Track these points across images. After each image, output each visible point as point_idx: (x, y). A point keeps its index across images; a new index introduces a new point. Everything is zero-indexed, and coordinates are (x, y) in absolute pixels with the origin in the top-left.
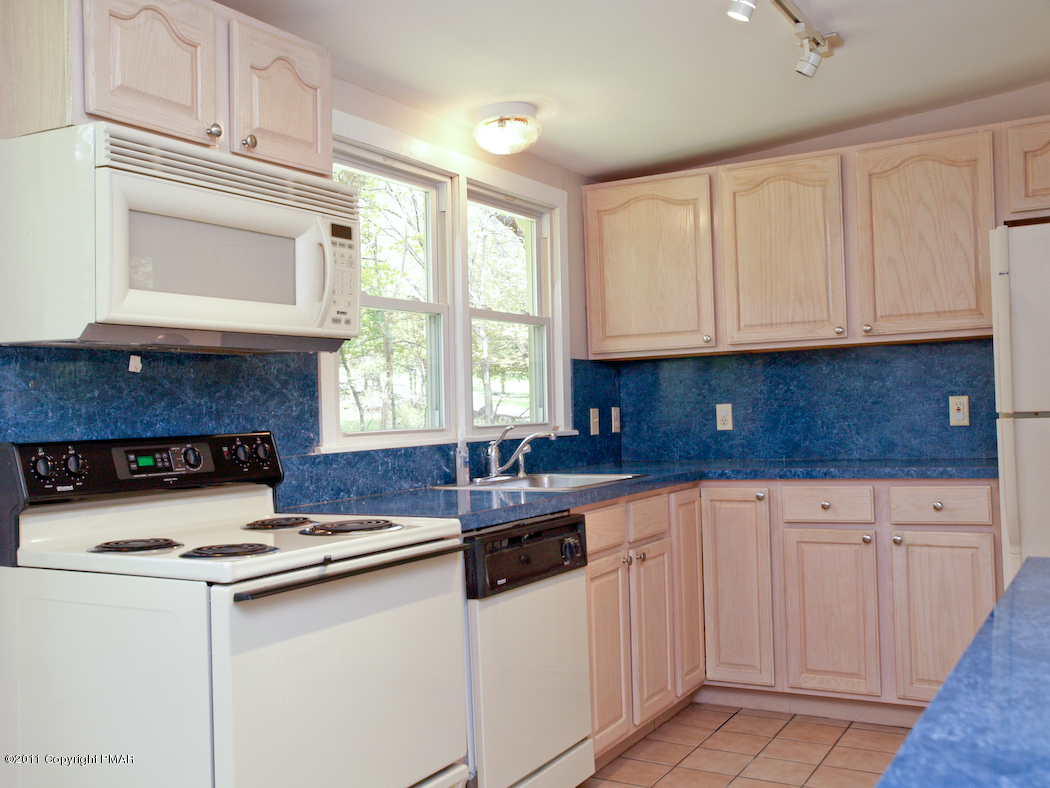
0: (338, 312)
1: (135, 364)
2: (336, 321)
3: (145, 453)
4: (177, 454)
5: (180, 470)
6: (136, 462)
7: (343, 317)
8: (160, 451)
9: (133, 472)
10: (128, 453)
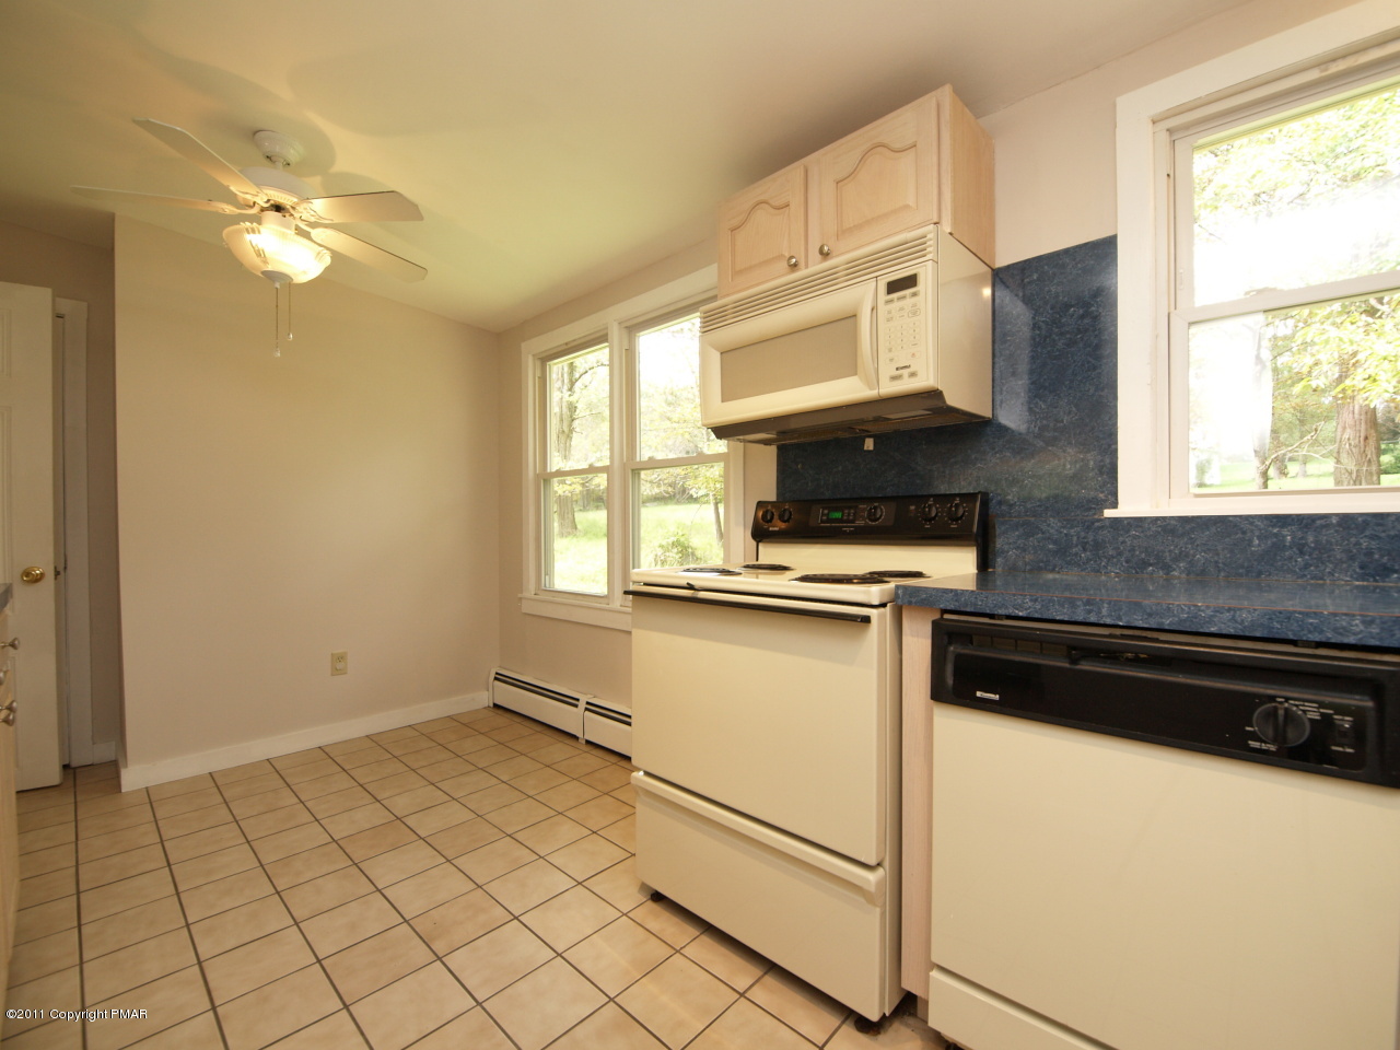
0: (897, 369)
1: (869, 444)
2: (894, 378)
3: (836, 510)
4: (863, 510)
5: (860, 523)
6: (828, 514)
7: (905, 372)
8: (850, 508)
9: (822, 522)
10: (824, 508)
